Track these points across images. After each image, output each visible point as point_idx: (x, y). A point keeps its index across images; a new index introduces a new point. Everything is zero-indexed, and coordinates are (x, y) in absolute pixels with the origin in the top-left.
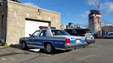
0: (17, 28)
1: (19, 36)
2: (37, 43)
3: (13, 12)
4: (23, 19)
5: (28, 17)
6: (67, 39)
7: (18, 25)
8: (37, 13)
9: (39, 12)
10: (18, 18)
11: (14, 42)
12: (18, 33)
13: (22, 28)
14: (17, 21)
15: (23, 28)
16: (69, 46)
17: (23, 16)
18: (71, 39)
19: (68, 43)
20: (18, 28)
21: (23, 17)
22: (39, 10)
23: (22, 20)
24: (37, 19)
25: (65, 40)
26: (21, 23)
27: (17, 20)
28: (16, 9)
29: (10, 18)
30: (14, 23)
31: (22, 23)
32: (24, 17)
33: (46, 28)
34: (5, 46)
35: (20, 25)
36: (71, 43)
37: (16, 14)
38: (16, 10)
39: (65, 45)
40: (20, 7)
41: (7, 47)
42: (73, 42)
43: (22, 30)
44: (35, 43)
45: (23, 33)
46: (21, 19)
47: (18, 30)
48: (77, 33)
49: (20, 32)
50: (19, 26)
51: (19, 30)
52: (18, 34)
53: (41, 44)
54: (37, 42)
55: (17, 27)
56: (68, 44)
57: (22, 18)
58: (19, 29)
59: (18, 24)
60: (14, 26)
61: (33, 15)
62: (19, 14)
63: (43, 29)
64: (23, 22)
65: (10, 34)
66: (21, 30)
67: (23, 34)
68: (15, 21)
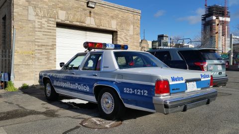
0: (37, 48)
1: (43, 66)
2: (77, 88)
3: (26, 8)
4: (50, 25)
5: (63, 19)
6: (159, 82)
7: (38, 40)
8: (84, 10)
9: (88, 7)
10: (39, 23)
11: (30, 79)
12: (39, 59)
13: (48, 46)
14: (36, 29)
15: (51, 48)
16: (165, 102)
17: (50, 17)
18: (173, 79)
19: (162, 95)
20: (39, 46)
21: (50, 19)
22: (88, 3)
23: (49, 28)
24: (84, 25)
25: (154, 84)
26: (46, 35)
27: (37, 26)
29: (20, 23)
30: (30, 34)
31: (49, 34)
32: (53, 21)
33: (103, 46)
34: (9, 89)
35: (44, 39)
36: (171, 91)
37: (34, 13)
38: (33, 4)
39: (154, 98)
41: (12, 93)
42: (177, 91)
43: (48, 52)
44: (72, 86)
45: (50, 58)
46: (45, 26)
47: (39, 51)
48: (182, 59)
49: (44, 56)
50: (41, 42)
51: (41, 52)
52: (40, 61)
53: (88, 89)
54: (79, 84)
55: (36, 43)
56: (164, 97)
57: (48, 22)
58: (41, 50)
59: (39, 36)
60: (29, 41)
61: (75, 14)
62: (41, 12)
63: (94, 48)
64: (51, 32)
65: (20, 62)
66: (46, 52)
67: (51, 60)
68: (31, 31)
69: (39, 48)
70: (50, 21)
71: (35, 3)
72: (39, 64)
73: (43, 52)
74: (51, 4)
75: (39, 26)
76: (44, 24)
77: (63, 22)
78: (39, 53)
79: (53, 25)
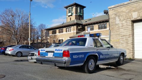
1: (124, 47)
3: (115, 18)
5: (136, 17)
7: (121, 33)
10: (121, 24)
12: (122, 44)
13: (127, 36)
14: (121, 28)
15: (128, 36)
17: (127, 19)
20: (122, 36)
23: (127, 25)
26: (125, 30)
27: (120, 26)
28: (118, 12)
29: (112, 26)
30: (117, 31)
31: (127, 28)
32: (129, 21)
35: (124, 32)
37: (118, 20)
38: (118, 15)
40: (123, 8)
43: (127, 39)
45: (128, 43)
46: (125, 25)
47: (122, 39)
50: (123, 34)
51: (123, 39)
55: (120, 35)
57: (126, 22)
58: (123, 38)
59: (122, 31)
60: (117, 35)
62: (122, 18)
64: (128, 27)
66: (126, 39)
67: (129, 44)
68: (117, 29)
69: (122, 38)
70: (128, 21)
71: (119, 14)
72: (122, 46)
73: (124, 39)
74: (128, 11)
75: (122, 26)
76: (124, 24)
77: (136, 19)
78: (122, 40)
79: (129, 23)
